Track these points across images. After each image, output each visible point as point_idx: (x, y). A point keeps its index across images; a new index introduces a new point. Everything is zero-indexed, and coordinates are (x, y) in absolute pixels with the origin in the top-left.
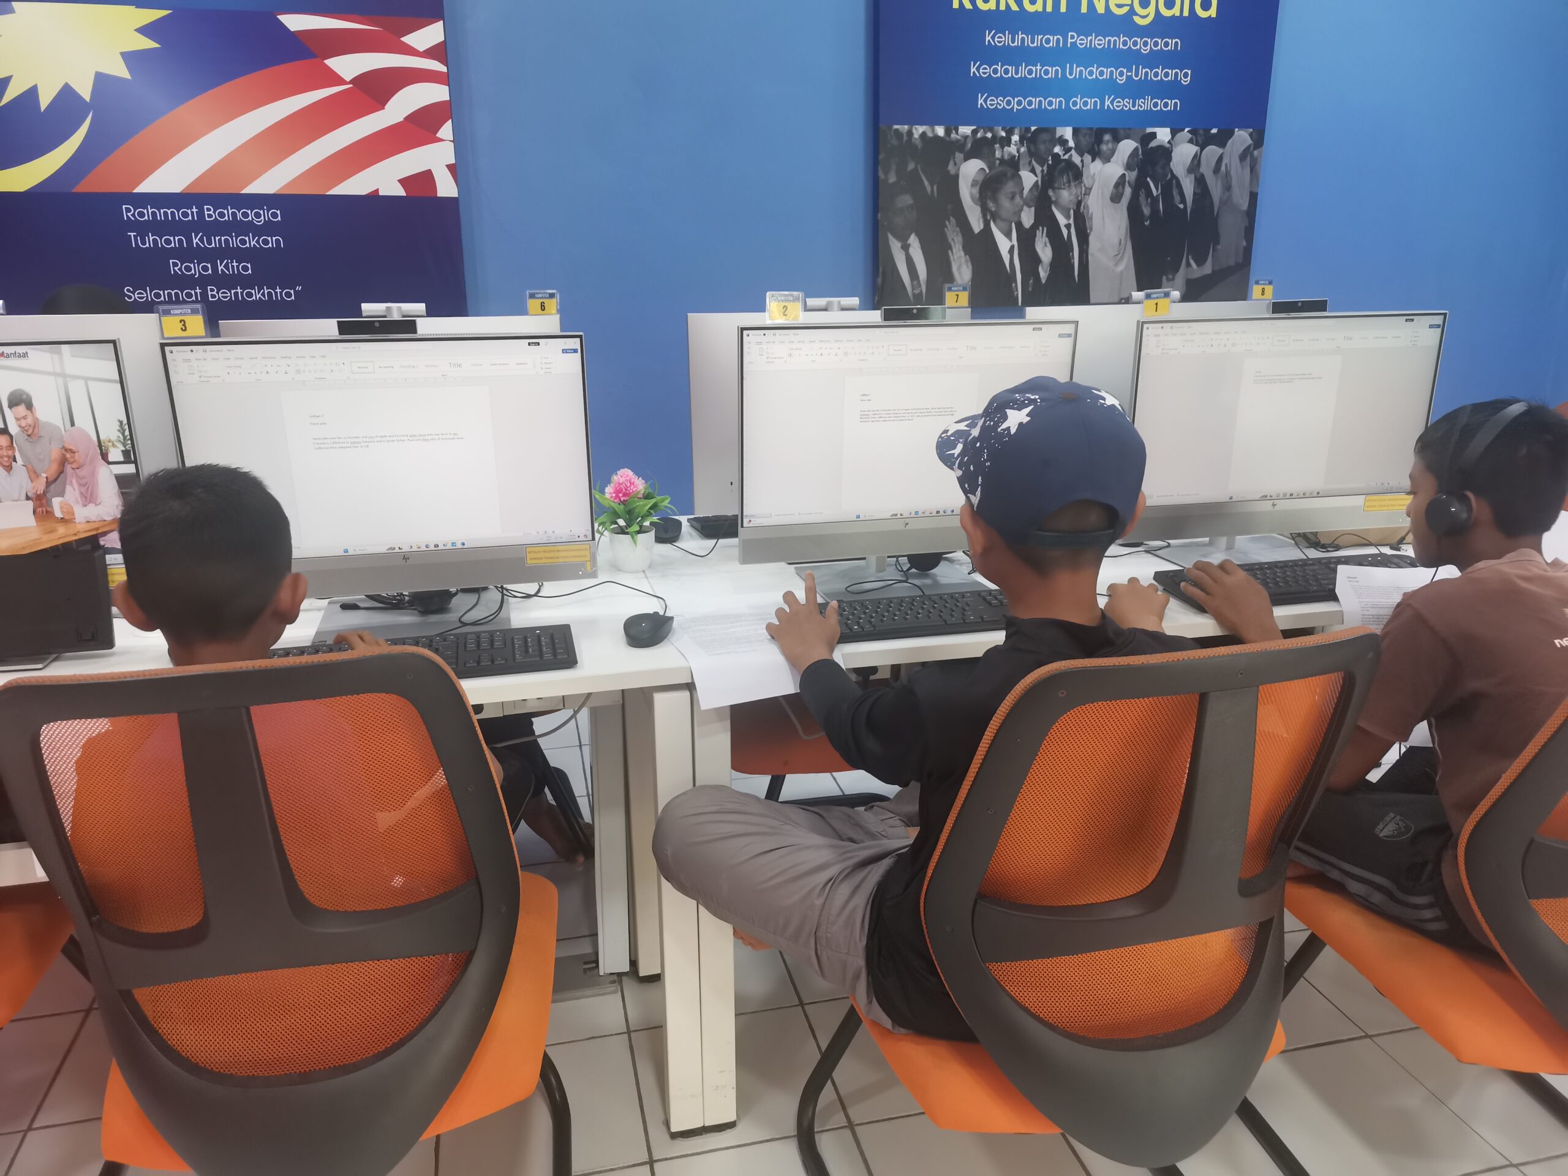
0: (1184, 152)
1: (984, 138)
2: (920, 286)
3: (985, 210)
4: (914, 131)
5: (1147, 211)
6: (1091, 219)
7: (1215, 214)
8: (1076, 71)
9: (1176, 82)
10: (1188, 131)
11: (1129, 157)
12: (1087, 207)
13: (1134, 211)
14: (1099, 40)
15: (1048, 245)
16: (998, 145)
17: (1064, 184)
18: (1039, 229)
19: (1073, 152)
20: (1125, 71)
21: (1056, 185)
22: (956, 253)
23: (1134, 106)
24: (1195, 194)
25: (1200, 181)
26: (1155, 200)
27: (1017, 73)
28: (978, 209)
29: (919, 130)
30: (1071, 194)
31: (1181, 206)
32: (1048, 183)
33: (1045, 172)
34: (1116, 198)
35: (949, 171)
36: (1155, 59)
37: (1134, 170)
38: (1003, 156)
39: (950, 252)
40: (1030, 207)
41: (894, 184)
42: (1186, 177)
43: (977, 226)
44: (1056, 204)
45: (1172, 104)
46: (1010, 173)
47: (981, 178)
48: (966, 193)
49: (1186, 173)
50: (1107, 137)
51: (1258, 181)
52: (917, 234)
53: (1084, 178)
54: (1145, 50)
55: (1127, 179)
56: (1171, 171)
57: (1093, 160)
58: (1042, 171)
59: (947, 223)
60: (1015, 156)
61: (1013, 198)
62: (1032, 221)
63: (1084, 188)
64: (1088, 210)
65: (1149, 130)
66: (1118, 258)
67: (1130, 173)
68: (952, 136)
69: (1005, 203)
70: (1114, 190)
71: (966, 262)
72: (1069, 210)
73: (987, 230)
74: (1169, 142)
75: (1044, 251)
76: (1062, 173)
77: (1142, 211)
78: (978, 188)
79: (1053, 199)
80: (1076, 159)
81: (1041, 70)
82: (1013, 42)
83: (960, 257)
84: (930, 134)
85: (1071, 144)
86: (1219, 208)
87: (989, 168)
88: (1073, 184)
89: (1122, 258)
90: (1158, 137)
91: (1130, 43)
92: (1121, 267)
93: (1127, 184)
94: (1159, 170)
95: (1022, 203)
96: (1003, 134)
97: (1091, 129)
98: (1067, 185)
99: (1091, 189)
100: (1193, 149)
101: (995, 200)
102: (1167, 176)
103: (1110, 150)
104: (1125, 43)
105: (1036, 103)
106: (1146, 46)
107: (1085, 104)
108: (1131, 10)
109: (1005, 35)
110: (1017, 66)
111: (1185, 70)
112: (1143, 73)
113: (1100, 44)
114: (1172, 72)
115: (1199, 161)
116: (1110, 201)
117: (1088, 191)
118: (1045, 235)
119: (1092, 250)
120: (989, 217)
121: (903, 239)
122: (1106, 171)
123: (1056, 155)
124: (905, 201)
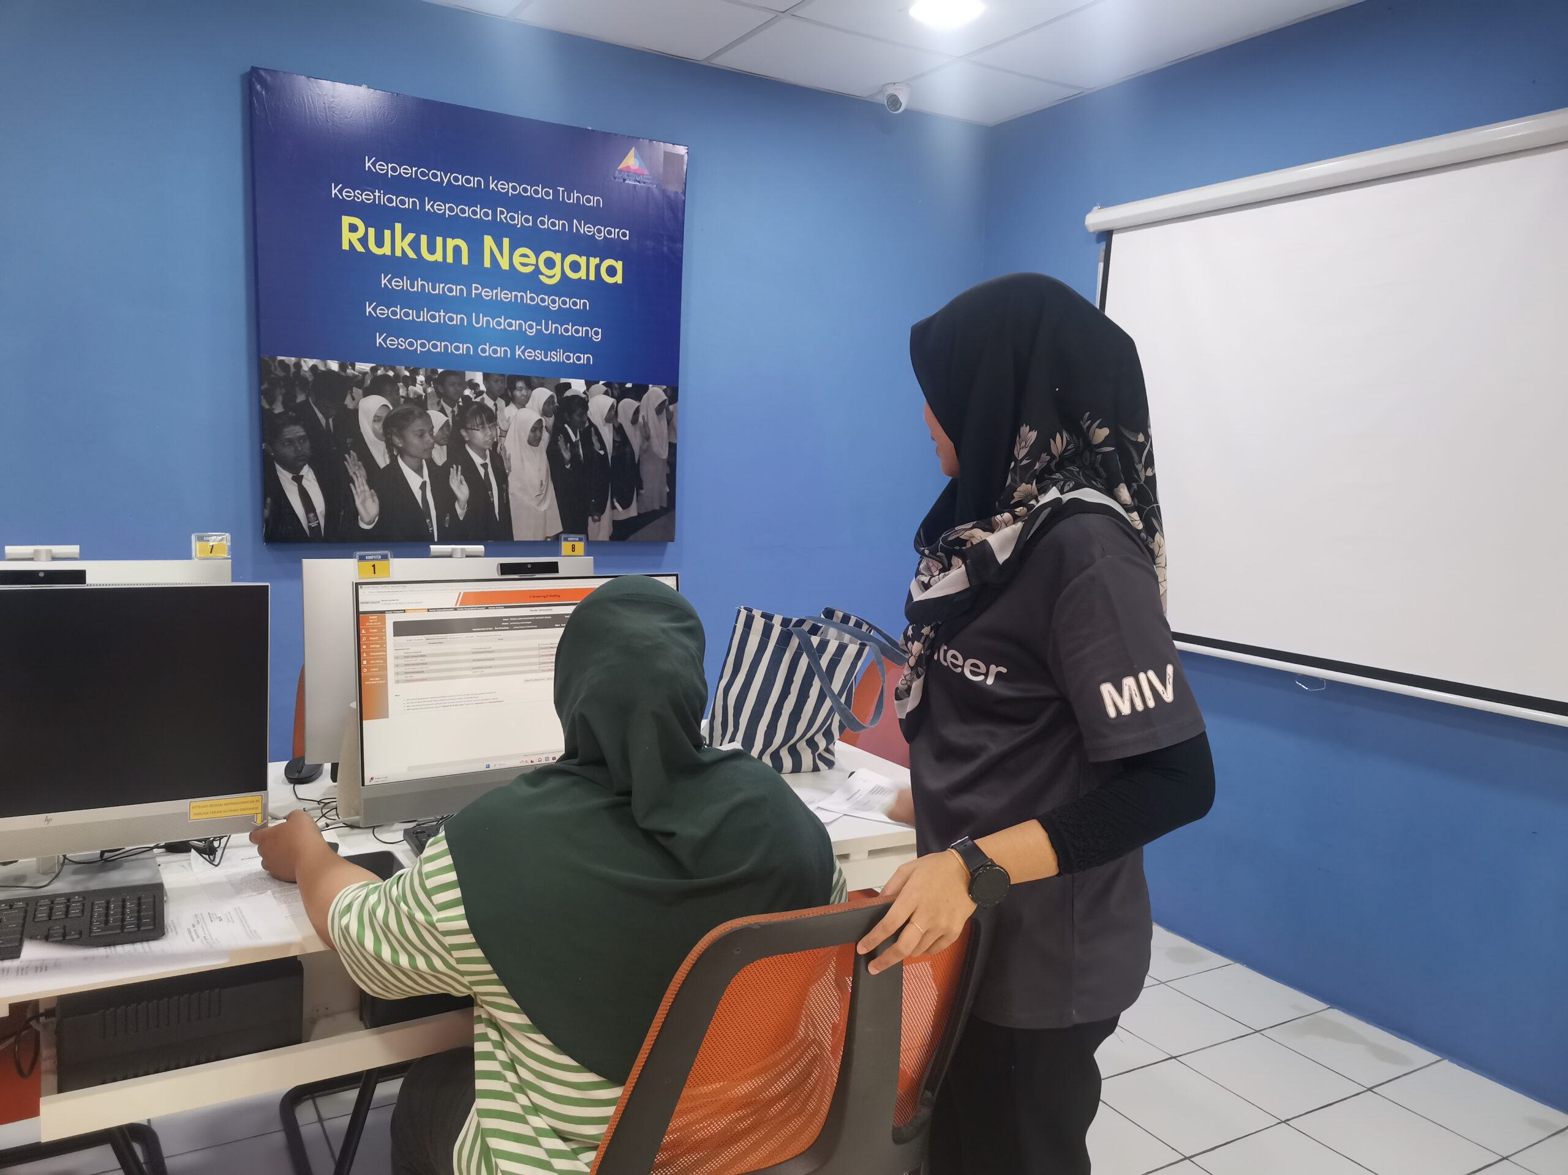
0: (600, 404)
1: (385, 377)
2: (318, 519)
3: (390, 446)
4: (303, 363)
5: (567, 455)
6: (508, 460)
7: (637, 461)
8: (483, 321)
9: (587, 338)
10: (603, 384)
11: (545, 403)
12: (503, 448)
13: (553, 454)
14: (505, 294)
15: (464, 482)
17: (477, 426)
18: (453, 468)
19: (485, 395)
20: (534, 324)
21: (469, 426)
22: (360, 487)
23: (546, 357)
24: (614, 441)
25: (619, 430)
26: (573, 446)
27: (418, 317)
28: (382, 445)
29: (307, 364)
30: (486, 435)
31: (602, 452)
32: (460, 423)
33: (456, 413)
34: (534, 441)
35: (346, 405)
36: (563, 316)
37: (551, 417)
38: (407, 394)
39: (351, 485)
40: (441, 445)
41: (279, 413)
42: (604, 425)
43: (382, 460)
44: (470, 443)
45: (583, 358)
46: (417, 410)
47: (384, 414)
48: (368, 428)
49: (605, 422)
51: (676, 434)
52: (312, 466)
53: (499, 421)
54: (554, 307)
55: (544, 424)
56: (589, 420)
57: (507, 405)
58: (453, 412)
59: (347, 456)
60: (422, 396)
61: (422, 436)
62: (445, 459)
63: (499, 431)
64: (505, 451)
65: (563, 380)
66: (541, 497)
67: (547, 419)
68: (348, 371)
69: (414, 440)
70: (532, 435)
71: (372, 496)
72: (485, 450)
73: (394, 466)
74: (584, 393)
75: (461, 490)
76: (475, 414)
77: (562, 455)
78: (381, 424)
79: (467, 439)
80: (489, 402)
81: (444, 317)
82: (412, 286)
83: (364, 491)
84: (322, 368)
85: (483, 388)
86: (639, 456)
87: (392, 405)
88: (487, 426)
89: (545, 498)
90: (573, 387)
91: (538, 300)
92: (544, 507)
93: (544, 428)
94: (577, 418)
95: (432, 441)
96: (407, 374)
97: (503, 375)
98: (481, 426)
99: (507, 432)
100: (610, 401)
101: (402, 437)
102: (585, 423)
103: (522, 395)
104: (532, 299)
105: (441, 346)
106: (555, 304)
107: (495, 352)
108: (537, 268)
109: (402, 279)
110: (419, 310)
111: (595, 329)
112: (554, 328)
113: (506, 298)
114: (583, 329)
115: (616, 412)
116: (527, 444)
117: (504, 433)
118: (459, 473)
119: (512, 490)
120: (395, 453)
121: (294, 471)
122: (521, 416)
123: (467, 398)
124: (295, 432)
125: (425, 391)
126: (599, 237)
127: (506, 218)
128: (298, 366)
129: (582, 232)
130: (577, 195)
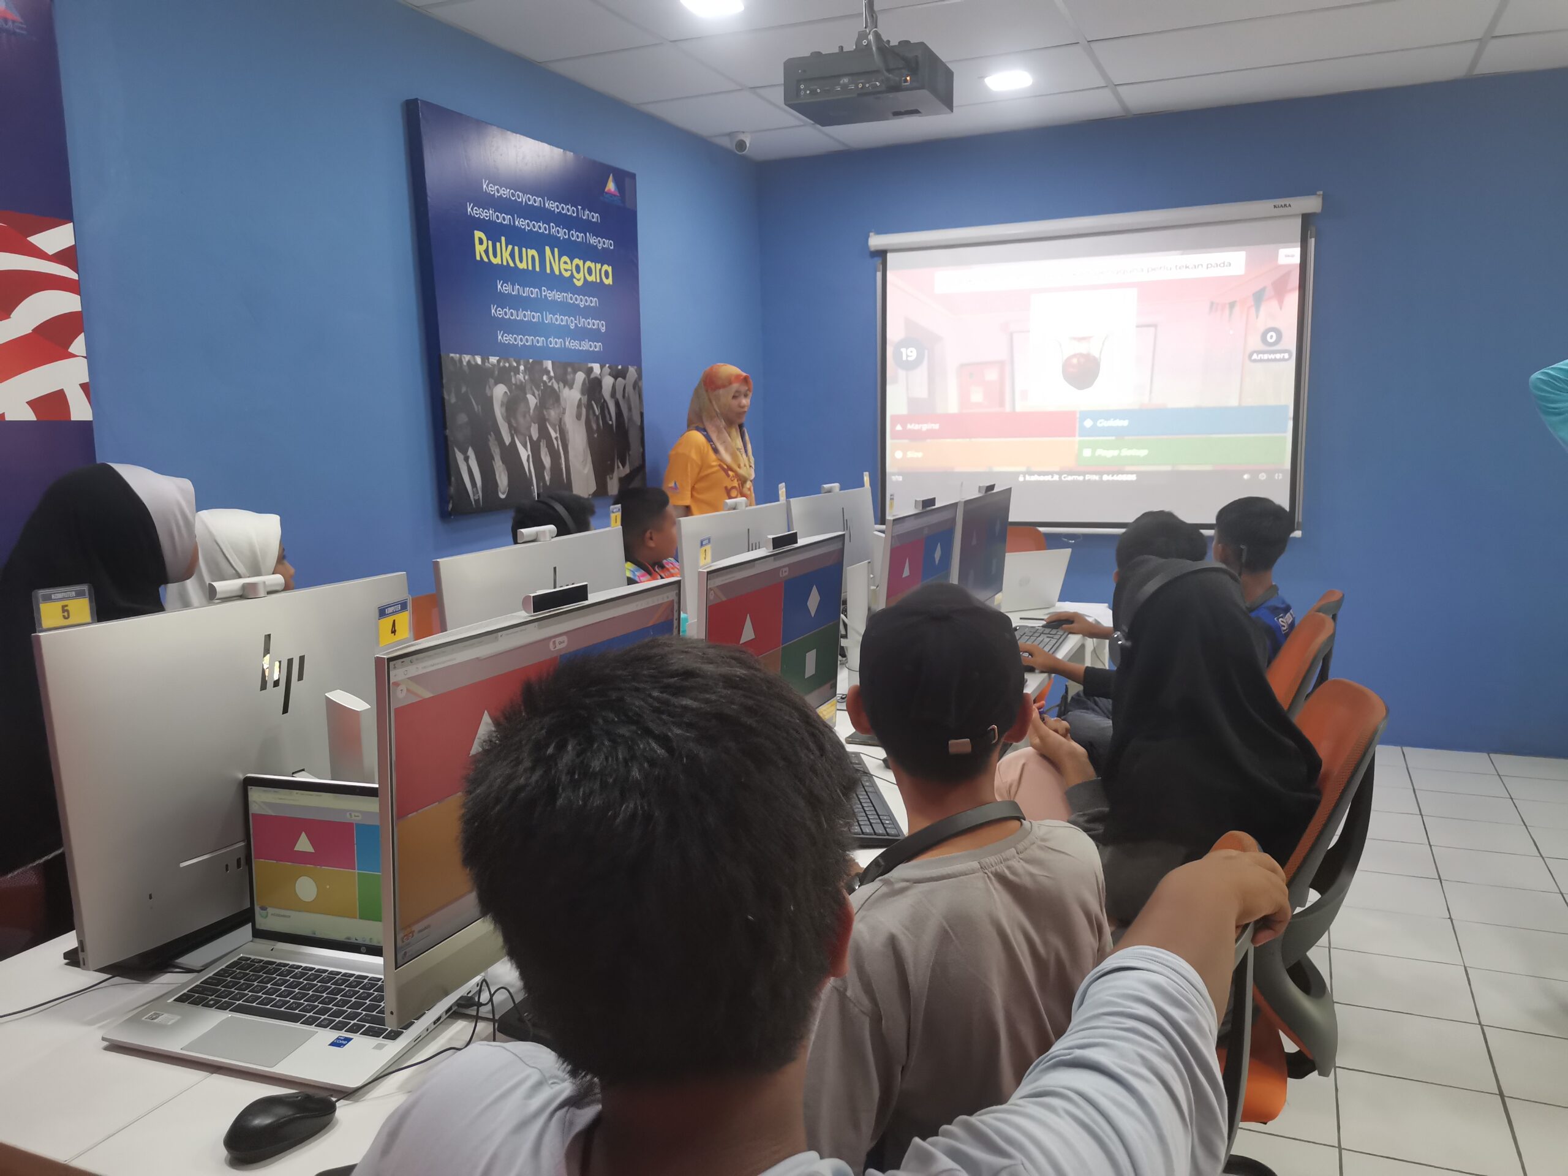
0: (608, 382)
1: (505, 366)
2: (478, 493)
3: (510, 426)
4: (463, 360)
5: (594, 426)
6: (568, 433)
7: (627, 429)
8: (549, 318)
9: (598, 330)
10: (608, 367)
11: (582, 385)
12: (565, 424)
13: (588, 425)
14: (559, 295)
15: (548, 453)
17: (551, 406)
18: (540, 441)
19: (553, 380)
20: (573, 319)
21: (547, 406)
22: (497, 461)
23: (580, 346)
24: (616, 413)
25: (617, 404)
26: (597, 420)
27: (517, 316)
28: (507, 425)
29: (466, 358)
30: (556, 413)
31: (610, 423)
32: (542, 405)
34: (578, 417)
35: (486, 394)
36: (587, 312)
37: (585, 395)
38: (516, 382)
39: (493, 462)
40: (534, 423)
41: (454, 403)
42: (610, 401)
43: (507, 440)
44: (548, 420)
45: (598, 346)
46: (521, 396)
47: (505, 400)
48: (499, 412)
49: (610, 398)
50: (569, 370)
52: (473, 448)
53: (561, 401)
54: (582, 305)
55: (583, 402)
56: (603, 396)
57: (564, 387)
58: (539, 395)
59: (489, 437)
60: (522, 382)
61: (524, 417)
62: (537, 435)
63: (562, 409)
64: (566, 426)
65: (590, 365)
66: (584, 461)
67: (584, 397)
68: (487, 364)
69: (521, 420)
70: (578, 411)
71: (504, 469)
72: (556, 425)
73: (513, 443)
74: (600, 374)
75: (547, 461)
77: (592, 427)
78: (505, 407)
79: (547, 417)
80: (556, 386)
81: (530, 314)
82: (513, 291)
83: (500, 466)
84: (473, 363)
85: (552, 374)
86: (628, 424)
87: (509, 391)
88: (556, 405)
89: (586, 462)
90: (595, 370)
91: (574, 299)
92: (586, 471)
93: (583, 406)
94: (597, 396)
95: (530, 420)
96: (515, 364)
97: (561, 363)
98: (553, 406)
99: (565, 409)
100: (612, 380)
101: (516, 418)
102: (602, 401)
103: (572, 379)
104: (571, 298)
105: (529, 340)
106: (583, 301)
107: (556, 343)
108: (572, 273)
109: (508, 284)
110: (518, 310)
111: (602, 322)
112: (583, 322)
113: (559, 298)
114: (596, 322)
115: (615, 388)
116: (576, 419)
117: (564, 413)
118: (545, 446)
119: (571, 458)
120: (513, 432)
121: (464, 452)
122: (572, 396)
123: (545, 383)
124: (462, 418)
125: (524, 378)
126: (600, 247)
127: (555, 231)
128: (461, 360)
129: (591, 242)
130: (587, 212)
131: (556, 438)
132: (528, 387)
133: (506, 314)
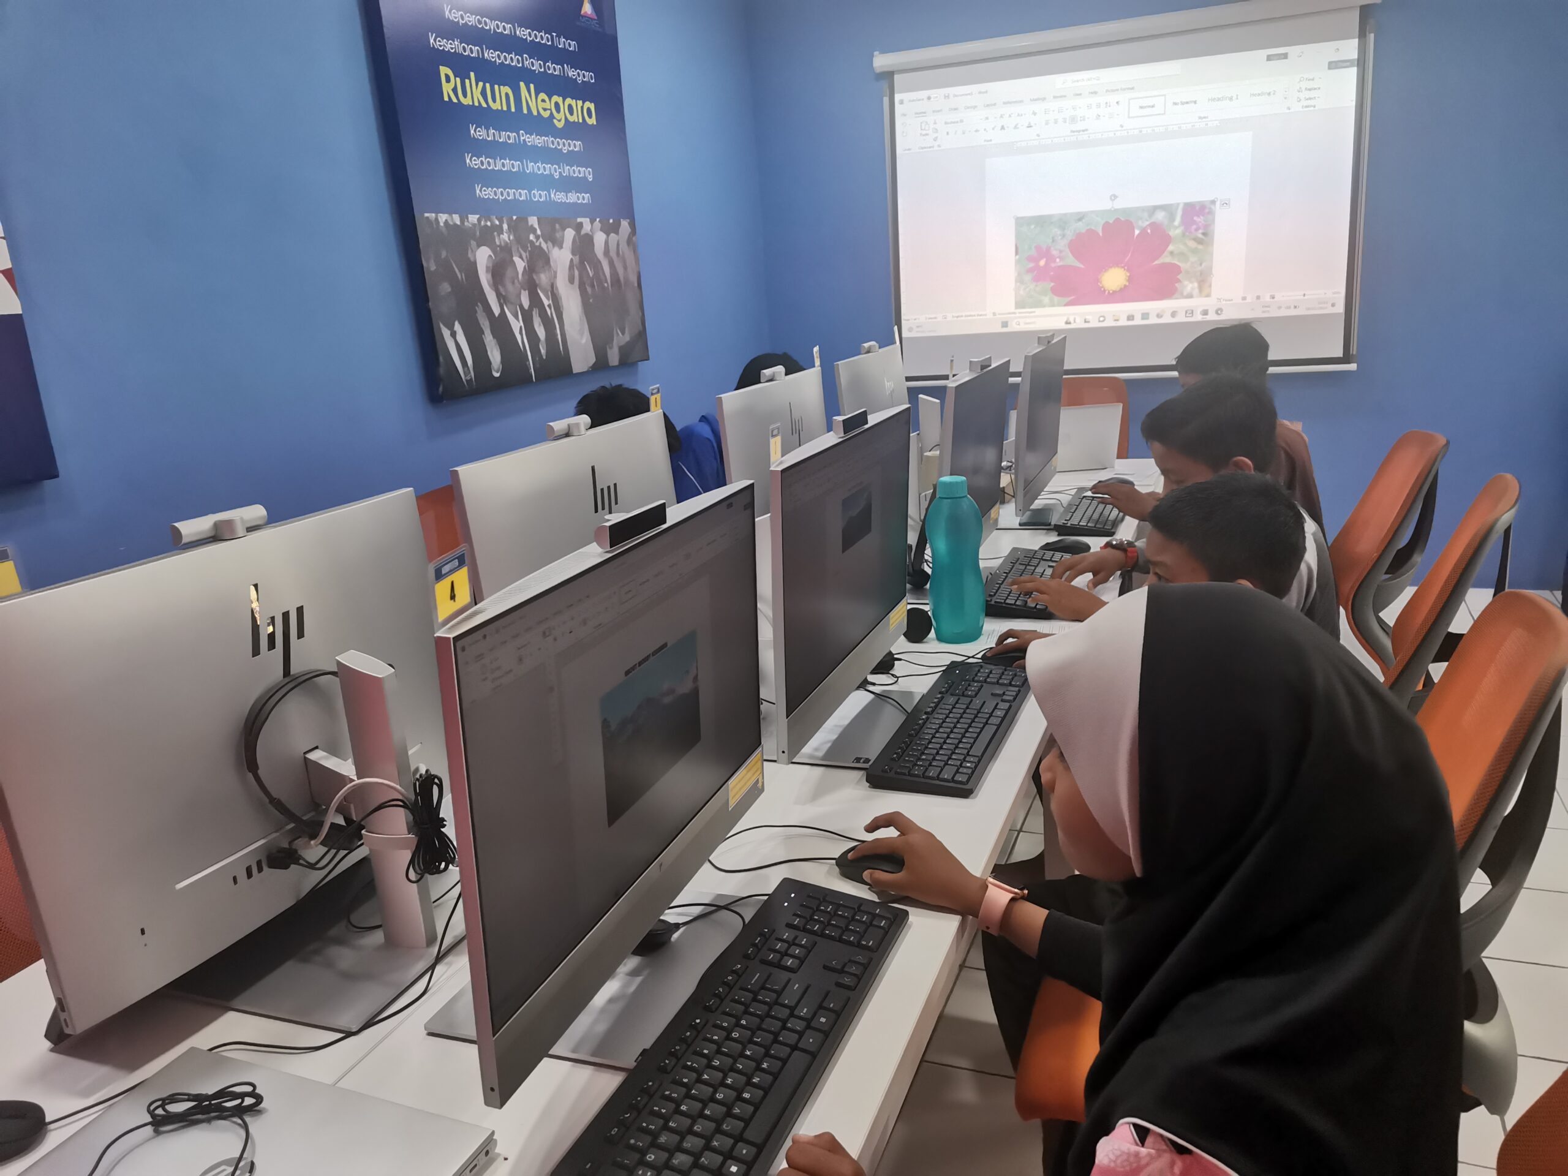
0: (600, 238)
1: (486, 226)
2: (470, 372)
3: (499, 295)
5: (589, 290)
6: (561, 298)
7: (623, 291)
8: (531, 167)
9: (585, 178)
10: (599, 221)
11: (572, 243)
12: (557, 288)
13: (582, 290)
14: (539, 139)
15: (542, 324)
16: (495, 233)
17: (541, 269)
18: (533, 310)
19: (541, 239)
20: (557, 167)
21: (536, 269)
22: (487, 336)
23: (567, 199)
24: (610, 273)
25: (611, 263)
26: (591, 280)
27: (495, 166)
28: (494, 293)
30: (546, 277)
31: (606, 285)
32: (531, 269)
33: (528, 257)
34: (571, 280)
35: (469, 259)
36: (571, 159)
37: (577, 255)
38: (500, 242)
39: (483, 336)
40: (525, 290)
41: (434, 271)
42: (604, 259)
43: (497, 311)
44: (540, 286)
45: (585, 198)
46: (508, 258)
47: (491, 265)
48: (484, 279)
49: (603, 257)
50: (557, 226)
51: (639, 264)
52: (459, 323)
53: (552, 263)
54: (565, 150)
55: (574, 263)
56: (596, 255)
57: (554, 246)
58: (526, 256)
59: (477, 308)
60: (507, 242)
61: (513, 283)
62: (528, 303)
63: (553, 272)
64: (558, 291)
65: (579, 220)
66: (581, 331)
67: (575, 257)
68: (466, 224)
69: (510, 287)
70: (569, 273)
71: (495, 344)
72: (547, 291)
73: (502, 313)
74: (591, 230)
75: (541, 332)
76: (538, 257)
77: (587, 290)
78: (490, 273)
79: (537, 282)
80: (544, 246)
81: (509, 163)
82: (488, 137)
83: (491, 340)
84: (451, 223)
85: (539, 232)
86: (624, 285)
87: (494, 254)
88: (546, 268)
89: (583, 332)
90: (584, 226)
91: (556, 143)
93: (575, 267)
94: (590, 255)
95: (519, 287)
96: (497, 223)
97: (547, 218)
98: (543, 269)
99: (557, 272)
100: (604, 237)
101: (504, 286)
102: (595, 261)
103: (560, 237)
104: (553, 143)
105: (511, 194)
106: (565, 146)
107: (540, 196)
108: (551, 114)
109: (482, 130)
110: (495, 159)
111: (589, 169)
112: (567, 170)
113: (539, 143)
114: (582, 169)
115: (608, 246)
116: (568, 282)
117: (555, 277)
118: (538, 315)
119: (566, 327)
120: (502, 301)
121: (451, 328)
122: (562, 257)
123: (532, 242)
124: (446, 288)
125: (509, 239)
126: (580, 80)
127: (529, 63)
128: (437, 219)
129: (570, 75)
130: (564, 40)
131: (549, 306)
132: (514, 249)
133: (482, 163)
